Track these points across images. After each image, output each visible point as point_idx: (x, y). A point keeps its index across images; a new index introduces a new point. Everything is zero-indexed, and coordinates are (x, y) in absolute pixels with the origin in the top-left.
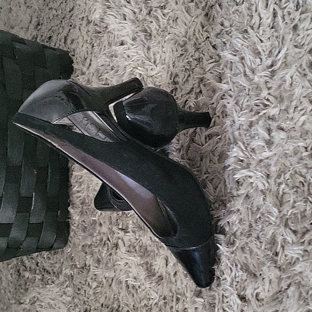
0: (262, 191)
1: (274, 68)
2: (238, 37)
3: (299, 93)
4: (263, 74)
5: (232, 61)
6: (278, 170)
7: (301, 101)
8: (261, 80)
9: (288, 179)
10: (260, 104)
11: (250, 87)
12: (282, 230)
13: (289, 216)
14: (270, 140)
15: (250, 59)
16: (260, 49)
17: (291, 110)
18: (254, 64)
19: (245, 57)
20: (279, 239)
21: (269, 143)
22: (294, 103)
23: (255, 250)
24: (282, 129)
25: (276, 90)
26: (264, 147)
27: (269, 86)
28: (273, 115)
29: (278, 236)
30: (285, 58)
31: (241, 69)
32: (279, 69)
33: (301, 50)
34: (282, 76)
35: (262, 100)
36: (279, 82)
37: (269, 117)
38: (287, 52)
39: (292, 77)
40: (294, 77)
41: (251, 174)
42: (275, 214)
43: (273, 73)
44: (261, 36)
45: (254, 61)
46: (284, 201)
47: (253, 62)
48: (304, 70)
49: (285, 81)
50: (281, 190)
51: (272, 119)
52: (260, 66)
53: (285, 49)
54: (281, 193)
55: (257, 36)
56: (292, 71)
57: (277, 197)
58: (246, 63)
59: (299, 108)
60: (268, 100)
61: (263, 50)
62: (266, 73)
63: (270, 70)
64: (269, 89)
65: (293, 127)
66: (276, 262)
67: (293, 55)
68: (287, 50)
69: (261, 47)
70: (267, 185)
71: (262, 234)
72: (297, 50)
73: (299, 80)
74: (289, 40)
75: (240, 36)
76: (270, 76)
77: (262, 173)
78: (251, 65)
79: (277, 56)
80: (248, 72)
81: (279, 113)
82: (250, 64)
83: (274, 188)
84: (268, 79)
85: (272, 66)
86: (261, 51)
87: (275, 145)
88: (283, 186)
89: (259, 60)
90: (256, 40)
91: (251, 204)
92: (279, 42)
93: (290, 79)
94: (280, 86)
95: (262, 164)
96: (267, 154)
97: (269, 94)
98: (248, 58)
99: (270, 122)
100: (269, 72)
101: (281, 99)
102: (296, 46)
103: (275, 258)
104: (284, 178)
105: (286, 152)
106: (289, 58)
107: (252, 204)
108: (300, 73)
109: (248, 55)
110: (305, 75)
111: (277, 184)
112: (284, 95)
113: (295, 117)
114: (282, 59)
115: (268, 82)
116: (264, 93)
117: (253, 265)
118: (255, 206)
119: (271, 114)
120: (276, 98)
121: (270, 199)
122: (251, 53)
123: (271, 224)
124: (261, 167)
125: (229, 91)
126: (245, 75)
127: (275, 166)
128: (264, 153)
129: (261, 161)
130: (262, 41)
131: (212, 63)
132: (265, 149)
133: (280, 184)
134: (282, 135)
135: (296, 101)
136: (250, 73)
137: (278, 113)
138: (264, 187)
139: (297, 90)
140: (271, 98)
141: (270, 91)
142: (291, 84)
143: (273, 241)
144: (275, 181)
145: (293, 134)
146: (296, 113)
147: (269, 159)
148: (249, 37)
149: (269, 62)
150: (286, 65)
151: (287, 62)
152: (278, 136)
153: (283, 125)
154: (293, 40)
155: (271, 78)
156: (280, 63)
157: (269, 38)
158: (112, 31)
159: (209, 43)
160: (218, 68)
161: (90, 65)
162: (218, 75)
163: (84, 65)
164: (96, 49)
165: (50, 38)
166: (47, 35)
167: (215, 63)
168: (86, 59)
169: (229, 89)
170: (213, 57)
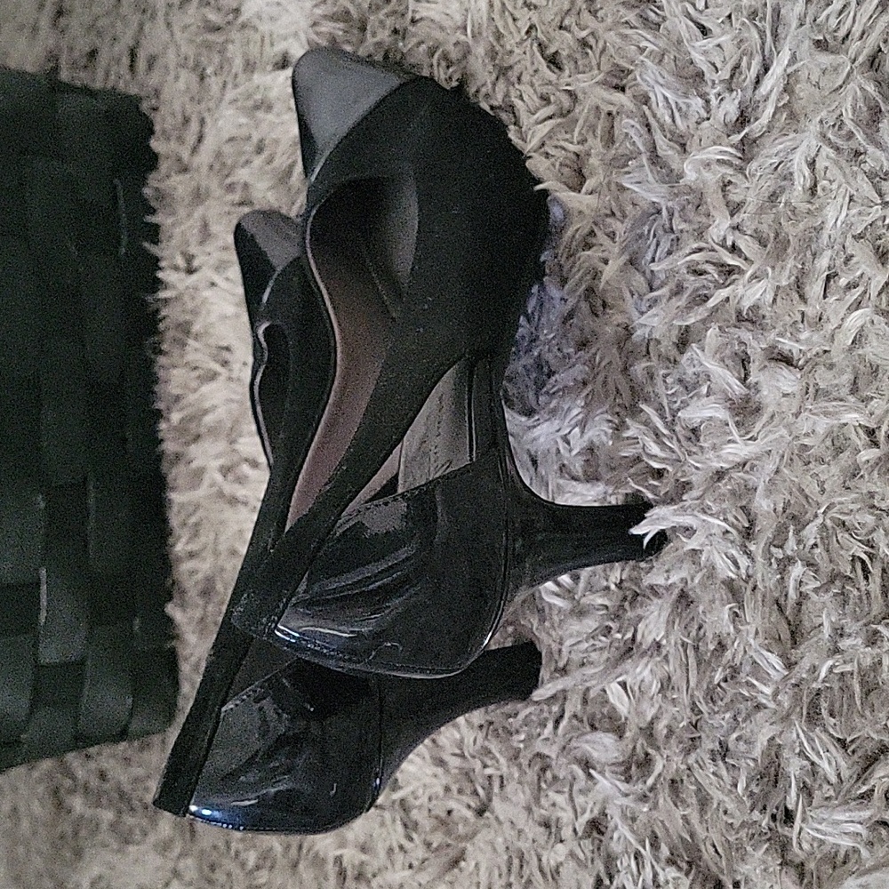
0: (729, 584)
1: (755, 128)
2: (623, 20)
3: (839, 223)
4: (713, 153)
5: (611, 108)
6: (780, 509)
7: (849, 251)
8: (707, 175)
9: (815, 545)
10: (710, 268)
11: (670, 204)
12: (798, 735)
13: (824, 681)
14: (747, 399)
15: (666, 99)
16: (701, 62)
17: (815, 289)
18: (685, 116)
19: (651, 95)
20: (794, 768)
21: (745, 410)
22: (823, 262)
24: (787, 360)
25: (761, 210)
26: (727, 425)
27: (735, 197)
28: (755, 308)
29: (786, 754)
30: (788, 89)
31: (635, 138)
32: (770, 129)
33: (842, 58)
34: (776, 160)
35: (713, 250)
36: (768, 185)
37: (739, 313)
38: (789, 71)
39: (812, 164)
40: (820, 164)
41: (687, 520)
42: (771, 672)
43: (747, 149)
44: (701, 12)
45: (684, 108)
46: (807, 624)
47: (680, 110)
48: (850, 136)
49: (789, 177)
50: (791, 585)
51: (753, 322)
52: (706, 124)
53: (785, 56)
54: (792, 595)
55: (688, 16)
56: (808, 141)
57: (781, 609)
58: (654, 116)
59: (843, 282)
60: (734, 249)
61: (714, 65)
62: (721, 152)
63: (737, 138)
64: (735, 209)
65: (825, 352)
66: (784, 846)
67: (814, 78)
68: (793, 60)
69: (705, 53)
70: (744, 562)
71: (739, 739)
72: (825, 59)
73: (834, 172)
74: (795, 23)
75: (631, 16)
76: (737, 162)
77: (725, 520)
78: (674, 121)
79: (758, 82)
80: (665, 148)
81: (774, 300)
82: (668, 120)
83: (766, 577)
84: (730, 171)
85: (743, 120)
86: (705, 67)
87: (765, 418)
88: (797, 570)
89: (700, 101)
90: (684, 28)
92: (762, 33)
93: (807, 172)
94: (773, 197)
95: (724, 487)
96: (739, 449)
97: (736, 228)
98: (660, 98)
99: (746, 336)
100: (732, 146)
101: (776, 245)
102: (821, 45)
103: (783, 830)
104: (799, 542)
105: (806, 441)
106: (802, 90)
107: (700, 628)
108: (838, 149)
109: (658, 89)
110: (857, 154)
111: (775, 566)
112: (792, 231)
113: (829, 313)
114: (773, 97)
115: (729, 182)
116: (720, 226)
118: (710, 637)
119: (746, 304)
120: (763, 243)
121: (755, 618)
122: (671, 79)
123: (759, 707)
124: (720, 499)
125: (609, 220)
126: (655, 158)
127: (769, 492)
128: (729, 448)
129: (720, 475)
130: (704, 31)
131: (545, 120)
132: (730, 433)
133: (785, 563)
134: (787, 381)
135: (828, 253)
136: (670, 152)
137: (769, 297)
138: (733, 568)
139: (830, 214)
140: (745, 243)
141: (737, 219)
142: (813, 190)
143: (771, 774)
144: (768, 556)
145: (823, 378)
146: (831, 299)
147: (747, 467)
148: (664, 19)
149: (730, 108)
150: (791, 115)
151: (797, 107)
152: (777, 385)
153: (787, 345)
154: (809, 20)
155: (741, 170)
156: (770, 110)
157: (729, 17)
158: (256, 22)
159: (535, 47)
160: (568, 136)
161: (200, 139)
162: (568, 162)
163: (181, 140)
164: (214, 83)
165: (93, 54)
166: (83, 46)
167: (559, 120)
168: (186, 121)
169: (608, 212)
170: (552, 98)
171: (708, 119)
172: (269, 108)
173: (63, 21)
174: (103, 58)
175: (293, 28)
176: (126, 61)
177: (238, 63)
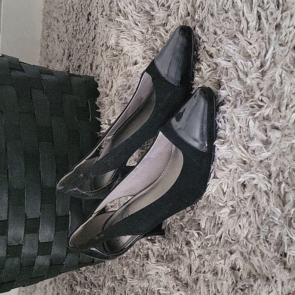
0: (266, 192)
1: (265, 68)
2: (229, 43)
3: (288, 91)
4: (254, 75)
5: (227, 67)
6: (278, 170)
7: (292, 98)
8: (253, 82)
9: (288, 178)
10: (255, 106)
11: (244, 90)
12: (286, 231)
13: (292, 215)
14: (267, 140)
15: (241, 63)
16: (250, 52)
17: (283, 108)
18: (247, 67)
19: (237, 62)
21: (267, 143)
22: (285, 101)
23: (266, 252)
24: (277, 128)
25: (268, 90)
26: (262, 148)
27: (261, 87)
28: (268, 115)
29: (283, 237)
30: (273, 57)
31: (234, 73)
32: (269, 68)
33: (286, 48)
34: (271, 76)
35: (256, 101)
36: (269, 82)
37: (264, 117)
38: (273, 52)
39: (281, 76)
40: (283, 76)
41: (254, 176)
42: (278, 214)
43: (263, 73)
44: (249, 39)
45: (246, 64)
46: (287, 200)
47: (245, 65)
48: (289, 67)
49: (275, 80)
50: (282, 189)
51: (268, 120)
52: (252, 68)
53: (272, 48)
54: (283, 192)
55: (246, 40)
56: (279, 70)
57: (280, 197)
58: (238, 67)
59: (290, 106)
60: (262, 101)
61: (253, 53)
62: (257, 75)
63: (260, 71)
64: (261, 90)
65: (287, 125)
66: (285, 264)
67: (280, 54)
68: (274, 49)
69: (251, 49)
70: (269, 185)
71: (271, 236)
72: (282, 48)
73: (287, 78)
74: (274, 40)
75: (231, 42)
76: (261, 77)
77: (264, 174)
78: (244, 68)
79: (265, 56)
80: (242, 76)
81: (273, 113)
82: (242, 68)
83: (275, 188)
84: (259, 80)
85: (262, 66)
86: (251, 54)
87: (272, 145)
88: (283, 185)
89: (251, 63)
90: (245, 43)
91: (257, 206)
92: (266, 43)
93: (279, 78)
94: (271, 86)
95: (263, 165)
96: (266, 154)
97: (262, 95)
98: (240, 62)
99: (266, 123)
100: (259, 73)
101: (272, 99)
102: (281, 45)
103: (284, 259)
104: (283, 177)
105: (284, 150)
106: (277, 57)
107: (259, 206)
108: (286, 71)
109: (239, 60)
110: (292, 72)
111: (277, 184)
112: (276, 94)
113: (287, 115)
114: (269, 59)
115: (259, 83)
116: (257, 95)
117: (266, 267)
118: (261, 208)
119: (265, 115)
120: (269, 98)
121: (272, 199)
122: (242, 57)
123: (276, 225)
124: (261, 168)
125: (228, 97)
126: (239, 79)
127: (275, 165)
128: (263, 154)
129: (261, 161)
130: (250, 44)
131: (209, 71)
132: (263, 150)
133: (280, 184)
134: (278, 134)
135: (286, 99)
136: (243, 77)
137: (271, 112)
138: (266, 187)
139: (286, 88)
140: (265, 99)
141: (262, 92)
142: (281, 83)
143: (280, 243)
144: (275, 181)
145: (287, 132)
146: (287, 111)
147: (269, 159)
148: (240, 42)
149: (258, 63)
150: (274, 63)
151: (276, 61)
152: (275, 135)
153: (277, 124)
154: (277, 39)
155: (262, 79)
156: (269, 63)
157: (257, 40)
158: (127, 53)
159: (206, 52)
160: (215, 75)
161: (112, 87)
162: (216, 82)
163: (106, 88)
164: (116, 71)
165: (79, 66)
166: (76, 64)
167: (213, 71)
168: (108, 82)
169: (227, 95)
170: (211, 66)
171: (253, 67)
172: (132, 76)
173: (70, 58)
174: (83, 67)
175: (138, 54)
176: (89, 67)
177: (123, 64)
